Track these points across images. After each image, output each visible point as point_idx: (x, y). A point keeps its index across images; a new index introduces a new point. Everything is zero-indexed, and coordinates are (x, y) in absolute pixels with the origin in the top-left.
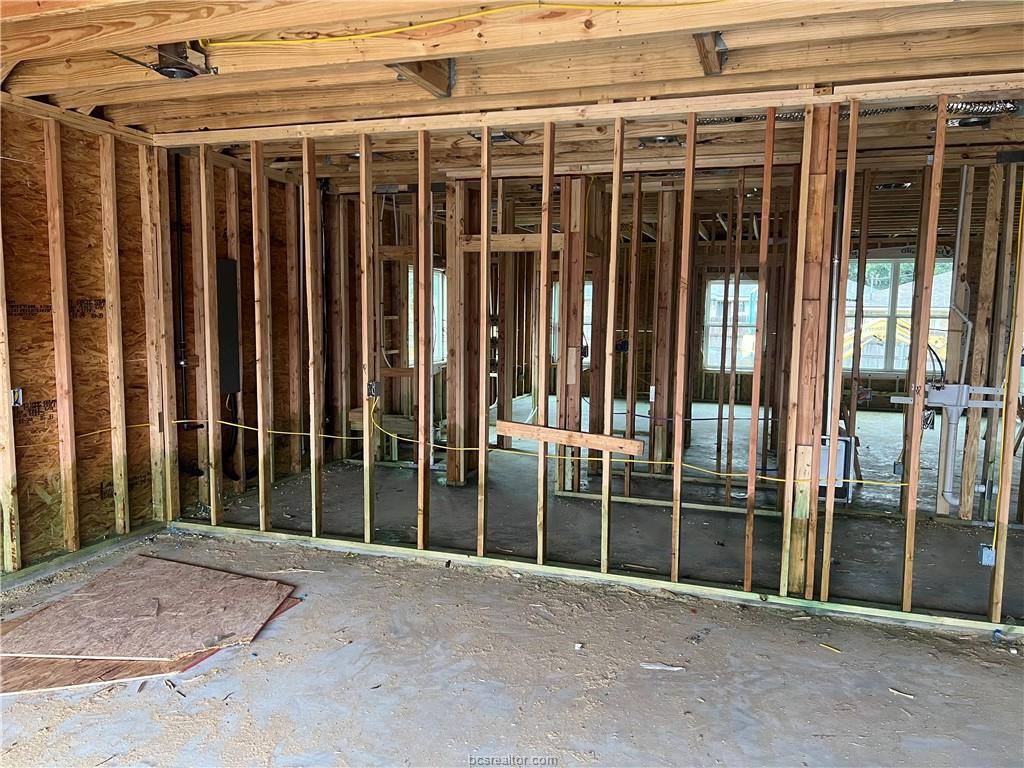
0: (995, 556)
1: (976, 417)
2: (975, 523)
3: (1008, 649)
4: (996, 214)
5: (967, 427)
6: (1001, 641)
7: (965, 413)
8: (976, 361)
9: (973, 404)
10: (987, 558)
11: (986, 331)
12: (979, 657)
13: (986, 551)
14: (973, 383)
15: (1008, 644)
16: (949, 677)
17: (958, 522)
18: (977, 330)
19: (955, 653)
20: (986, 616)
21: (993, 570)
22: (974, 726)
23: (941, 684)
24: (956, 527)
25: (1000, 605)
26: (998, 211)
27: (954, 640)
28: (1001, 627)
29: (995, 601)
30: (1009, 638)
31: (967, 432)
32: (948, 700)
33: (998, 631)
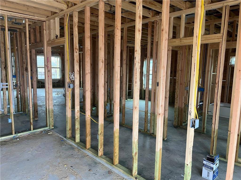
0: (11, 120)
1: (5, 90)
2: (8, 114)
3: (17, 139)
4: (3, 43)
5: (3, 92)
6: (15, 138)
7: (2, 90)
8: (3, 77)
9: (3, 87)
10: (10, 121)
11: (4, 70)
12: (11, 143)
13: (9, 120)
14: (3, 82)
15: (17, 138)
16: (4, 150)
17: (4, 115)
18: (2, 70)
19: (5, 144)
20: (11, 134)
21: (11, 123)
22: (10, 158)
23: (2, 152)
24: (4, 116)
25: (14, 130)
26: (3, 42)
27: (5, 142)
28: (15, 135)
29: (13, 130)
30: (17, 137)
31: (3, 94)
32: (4, 155)
33: (14, 136)
